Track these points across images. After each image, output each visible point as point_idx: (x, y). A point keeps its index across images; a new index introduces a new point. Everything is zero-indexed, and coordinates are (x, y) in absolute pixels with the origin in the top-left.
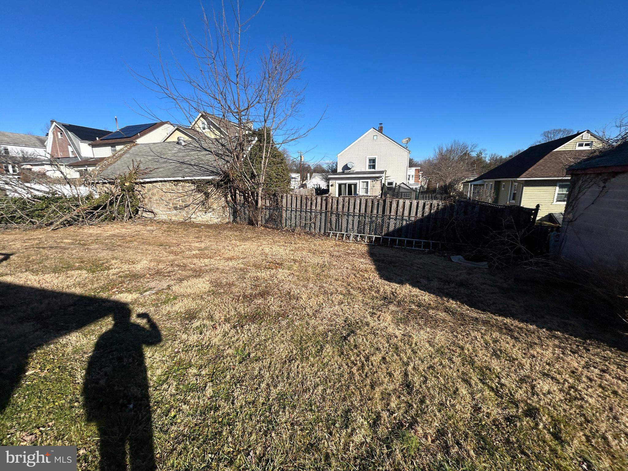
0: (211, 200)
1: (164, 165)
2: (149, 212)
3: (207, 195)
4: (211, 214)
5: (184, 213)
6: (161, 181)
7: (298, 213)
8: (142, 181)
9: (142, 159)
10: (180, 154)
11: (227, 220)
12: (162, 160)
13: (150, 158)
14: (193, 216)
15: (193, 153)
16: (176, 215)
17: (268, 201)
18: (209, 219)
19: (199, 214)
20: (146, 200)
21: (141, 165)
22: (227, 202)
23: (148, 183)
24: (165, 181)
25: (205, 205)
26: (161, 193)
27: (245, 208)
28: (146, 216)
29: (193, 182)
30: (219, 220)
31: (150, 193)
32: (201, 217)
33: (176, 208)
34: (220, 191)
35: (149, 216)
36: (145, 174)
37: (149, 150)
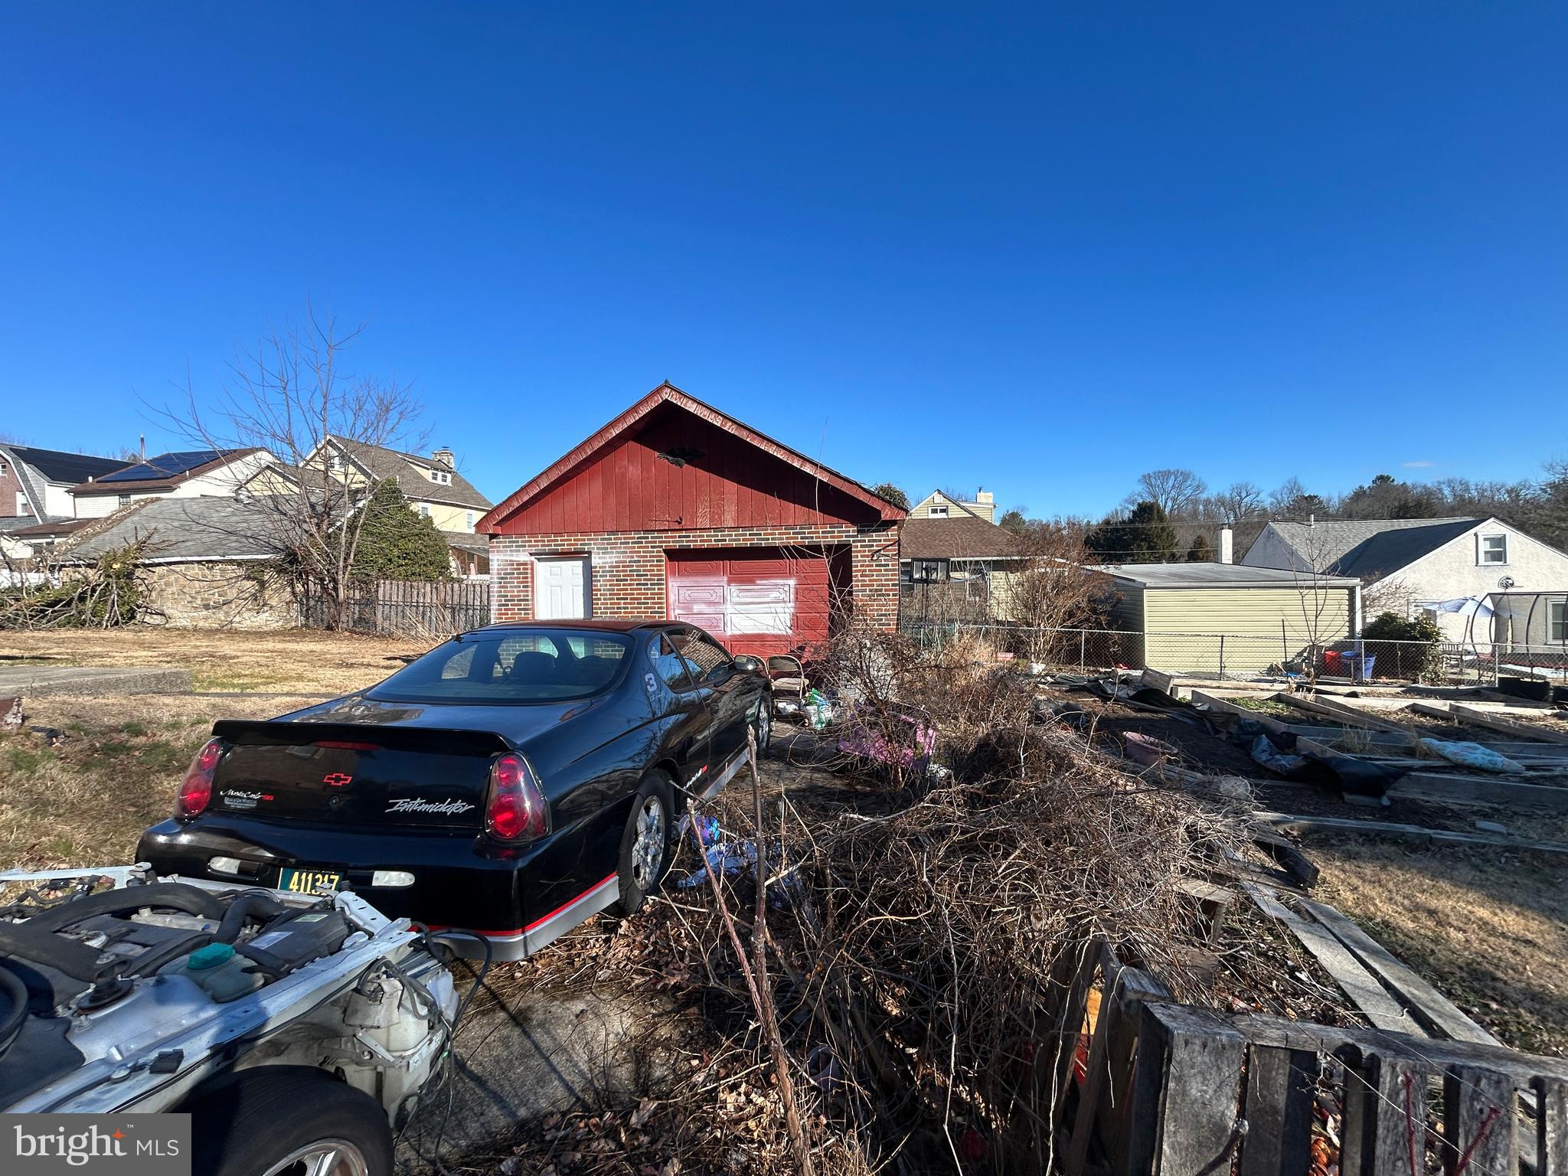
0: (267, 593)
1: (198, 536)
2: (157, 614)
3: (262, 584)
4: (267, 614)
5: (221, 615)
6: (182, 563)
8: (147, 562)
9: (160, 526)
10: (234, 519)
11: (293, 624)
12: (195, 528)
13: (176, 524)
14: (237, 619)
15: (256, 517)
16: (206, 619)
17: (357, 592)
18: (263, 622)
19: (246, 615)
20: (154, 594)
21: (156, 536)
22: (294, 593)
23: (160, 565)
24: (192, 562)
25: (258, 601)
26: (182, 580)
27: (322, 603)
28: (151, 621)
29: (239, 564)
30: (280, 623)
31: (162, 582)
32: (249, 620)
33: (207, 607)
34: (283, 580)
35: (157, 622)
36: (158, 550)
37: (179, 510)
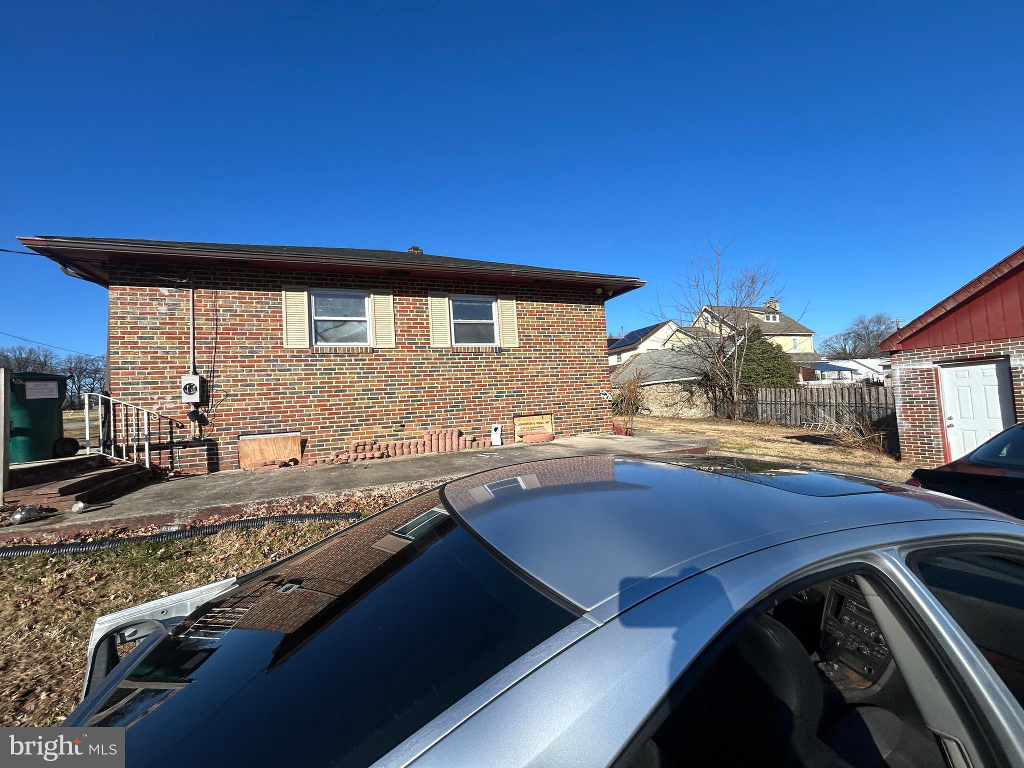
0: (695, 398)
1: (659, 370)
2: (646, 409)
3: (692, 393)
4: (695, 409)
5: (673, 410)
6: (656, 384)
7: (773, 406)
8: (642, 384)
9: (643, 367)
10: (673, 360)
11: (709, 415)
12: (658, 366)
13: (649, 365)
14: (681, 412)
15: (683, 357)
16: (667, 412)
17: (744, 396)
18: (693, 414)
19: (685, 410)
20: (644, 400)
21: (642, 372)
22: (708, 398)
23: (647, 385)
24: (659, 384)
25: (690, 402)
26: (656, 393)
27: (724, 403)
28: (644, 413)
29: (680, 383)
30: (702, 414)
31: (648, 394)
32: (687, 413)
33: (667, 406)
34: (702, 391)
35: (647, 413)
36: (644, 379)
37: (649, 358)
